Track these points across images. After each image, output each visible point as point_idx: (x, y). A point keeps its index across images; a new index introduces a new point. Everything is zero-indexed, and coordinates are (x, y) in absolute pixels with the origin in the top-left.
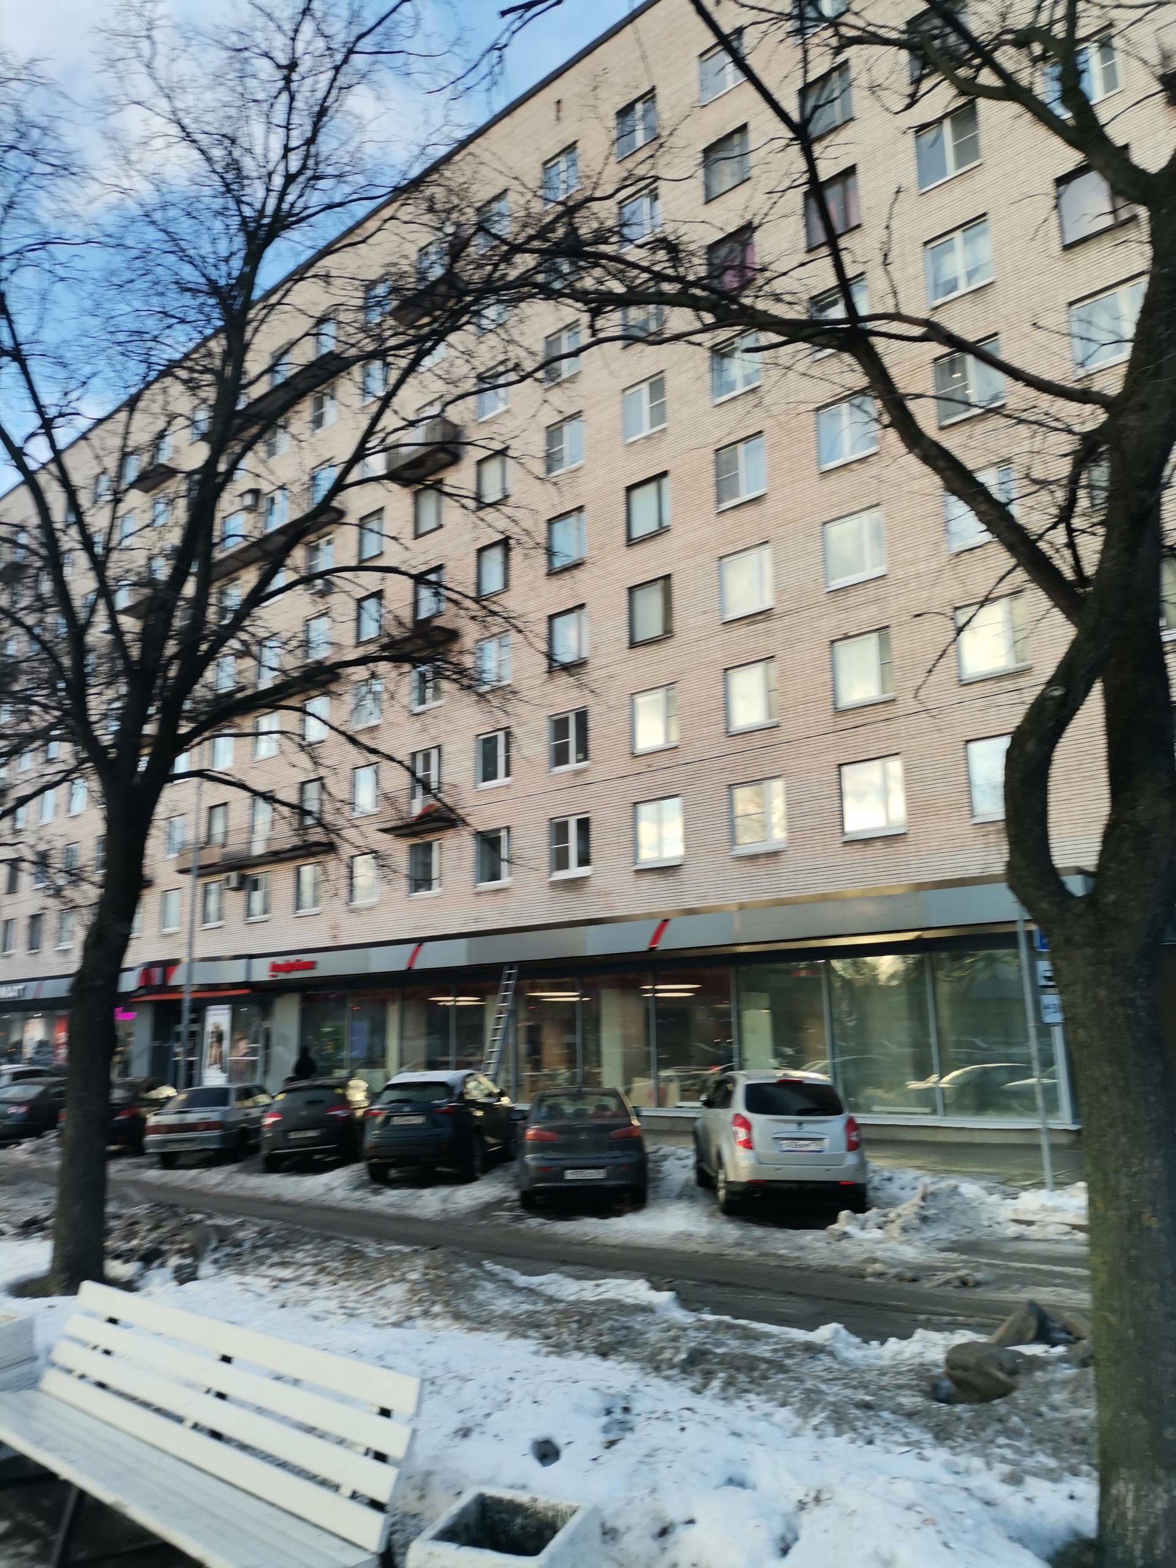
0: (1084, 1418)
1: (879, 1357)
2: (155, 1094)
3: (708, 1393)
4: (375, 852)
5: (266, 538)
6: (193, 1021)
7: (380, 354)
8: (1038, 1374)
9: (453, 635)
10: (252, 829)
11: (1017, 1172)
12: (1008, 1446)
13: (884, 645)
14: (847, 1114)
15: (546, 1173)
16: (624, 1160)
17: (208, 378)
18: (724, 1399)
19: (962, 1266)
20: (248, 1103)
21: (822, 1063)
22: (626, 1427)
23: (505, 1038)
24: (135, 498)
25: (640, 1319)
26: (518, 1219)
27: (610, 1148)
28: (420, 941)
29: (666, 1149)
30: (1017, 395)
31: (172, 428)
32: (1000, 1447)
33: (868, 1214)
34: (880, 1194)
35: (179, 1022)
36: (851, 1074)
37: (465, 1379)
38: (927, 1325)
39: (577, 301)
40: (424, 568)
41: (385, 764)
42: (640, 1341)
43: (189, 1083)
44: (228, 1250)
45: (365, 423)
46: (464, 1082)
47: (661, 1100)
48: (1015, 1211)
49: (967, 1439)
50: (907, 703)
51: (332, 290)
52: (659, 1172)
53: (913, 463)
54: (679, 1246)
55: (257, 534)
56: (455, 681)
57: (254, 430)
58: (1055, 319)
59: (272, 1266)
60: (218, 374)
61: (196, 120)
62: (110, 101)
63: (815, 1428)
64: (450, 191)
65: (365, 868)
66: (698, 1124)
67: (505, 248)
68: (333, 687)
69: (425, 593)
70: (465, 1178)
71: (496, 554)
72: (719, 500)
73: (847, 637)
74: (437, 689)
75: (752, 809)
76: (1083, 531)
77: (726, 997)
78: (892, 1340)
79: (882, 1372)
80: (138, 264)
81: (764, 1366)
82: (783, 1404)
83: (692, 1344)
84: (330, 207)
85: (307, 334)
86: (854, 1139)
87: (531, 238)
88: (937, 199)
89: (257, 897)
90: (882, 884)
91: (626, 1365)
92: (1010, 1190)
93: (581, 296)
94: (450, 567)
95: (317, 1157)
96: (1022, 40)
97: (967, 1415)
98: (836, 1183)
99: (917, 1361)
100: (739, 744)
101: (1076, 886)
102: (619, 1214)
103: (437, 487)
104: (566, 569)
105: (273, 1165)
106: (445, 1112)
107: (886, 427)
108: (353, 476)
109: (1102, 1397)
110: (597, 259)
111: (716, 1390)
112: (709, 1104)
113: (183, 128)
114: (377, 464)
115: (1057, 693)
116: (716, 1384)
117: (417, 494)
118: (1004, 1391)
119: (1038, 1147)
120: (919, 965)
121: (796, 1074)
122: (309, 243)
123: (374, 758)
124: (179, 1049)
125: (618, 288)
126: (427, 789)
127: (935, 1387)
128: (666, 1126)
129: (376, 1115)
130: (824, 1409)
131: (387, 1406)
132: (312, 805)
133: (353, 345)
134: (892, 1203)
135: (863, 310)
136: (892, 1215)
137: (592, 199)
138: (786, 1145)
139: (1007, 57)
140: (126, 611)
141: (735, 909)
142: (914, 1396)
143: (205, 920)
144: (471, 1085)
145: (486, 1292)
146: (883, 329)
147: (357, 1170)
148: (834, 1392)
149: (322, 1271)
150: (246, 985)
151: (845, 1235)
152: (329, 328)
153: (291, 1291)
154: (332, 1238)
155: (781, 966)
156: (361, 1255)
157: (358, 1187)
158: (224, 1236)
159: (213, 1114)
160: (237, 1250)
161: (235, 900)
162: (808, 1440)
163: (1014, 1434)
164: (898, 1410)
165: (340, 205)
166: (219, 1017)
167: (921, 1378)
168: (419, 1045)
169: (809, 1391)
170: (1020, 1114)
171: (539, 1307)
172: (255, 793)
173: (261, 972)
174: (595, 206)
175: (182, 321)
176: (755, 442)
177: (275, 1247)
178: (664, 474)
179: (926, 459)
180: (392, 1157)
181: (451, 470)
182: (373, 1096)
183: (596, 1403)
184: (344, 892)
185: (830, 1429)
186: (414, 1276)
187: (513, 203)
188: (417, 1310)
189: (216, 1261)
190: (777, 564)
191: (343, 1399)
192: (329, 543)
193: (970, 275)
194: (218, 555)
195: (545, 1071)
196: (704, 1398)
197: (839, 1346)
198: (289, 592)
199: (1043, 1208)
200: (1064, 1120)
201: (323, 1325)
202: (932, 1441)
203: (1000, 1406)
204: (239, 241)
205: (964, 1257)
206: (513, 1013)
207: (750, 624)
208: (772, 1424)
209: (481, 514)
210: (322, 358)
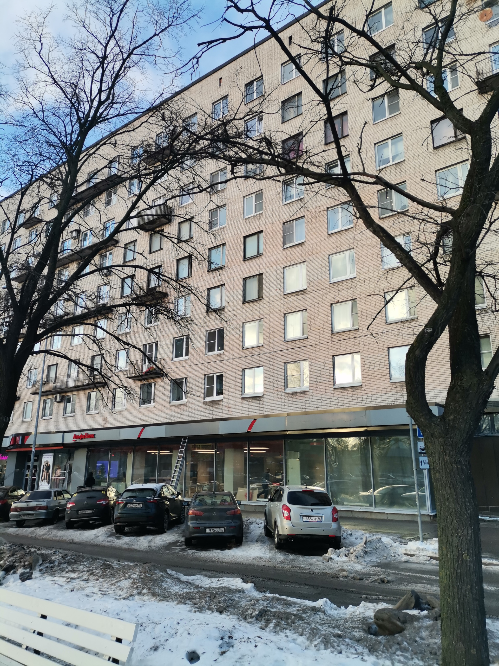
0: (436, 643)
1: (345, 614)
2: (15, 493)
3: (268, 629)
4: (125, 387)
5: (82, 251)
6: (35, 460)
7: (139, 177)
8: (415, 623)
9: (165, 295)
10: (69, 375)
11: (407, 533)
12: (402, 655)
13: (354, 306)
14: (333, 506)
15: (197, 529)
16: (233, 524)
17: (60, 182)
18: (275, 632)
19: (382, 574)
20: (60, 498)
21: (322, 483)
22: (230, 645)
23: (181, 470)
24: (22, 231)
25: (238, 596)
26: (184, 550)
27: (227, 518)
28: (144, 426)
29: (252, 519)
30: (413, 207)
31: (42, 203)
32: (398, 656)
33: (341, 550)
34: (347, 541)
35: (29, 460)
36: (335, 488)
37: (156, 624)
38: (366, 600)
39: (226, 160)
40: (153, 266)
41: (132, 349)
42: (237, 606)
43: (32, 488)
44: (47, 565)
45: (130, 205)
46: (162, 488)
47: (250, 499)
48: (406, 550)
49: (383, 652)
50: (363, 330)
51: (117, 149)
52: (248, 529)
53: (369, 233)
54: (256, 563)
55: (78, 249)
56: (166, 315)
57: (79, 205)
58: (430, 177)
59: (67, 572)
60: (64, 182)
61: (60, 76)
62: (20, 65)
63: (315, 646)
64: (172, 112)
65: (120, 394)
66: (267, 508)
67: (195, 137)
68: (110, 316)
69: (153, 277)
70: (160, 531)
71: (186, 262)
72: (284, 243)
73: (338, 302)
74: (157, 318)
75: (294, 373)
76: (441, 264)
77: (281, 453)
78: (351, 606)
79: (346, 621)
80: (30, 133)
81: (293, 617)
82: (301, 635)
83: (261, 607)
84: (118, 115)
85: (106, 167)
86: (336, 517)
87: (207, 134)
88: (380, 126)
89: (69, 405)
90: (350, 407)
91: (231, 616)
92: (404, 541)
93: (228, 159)
94: (165, 266)
95: (91, 522)
96: (418, 66)
97: (383, 641)
98: (327, 536)
99: (361, 616)
100: (290, 345)
101: (435, 411)
102: (230, 548)
103: (161, 233)
104: (216, 269)
105: (70, 526)
106: (153, 502)
107: (357, 218)
108: (123, 227)
109: (444, 634)
110: (235, 144)
111: (271, 628)
112: (271, 500)
113: (54, 79)
114: (134, 222)
115: (429, 331)
116: (271, 625)
117: (151, 236)
118: (400, 631)
119: (417, 522)
120: (366, 442)
121: (311, 488)
122: (108, 130)
123: (126, 347)
124: (28, 473)
125: (244, 156)
126: (150, 360)
127: (369, 628)
128: (253, 509)
129: (119, 503)
130: (319, 638)
131: (120, 637)
132: (97, 365)
133: (127, 173)
134: (352, 545)
135: (349, 170)
136: (352, 551)
137: (234, 119)
138: (305, 519)
139: (412, 73)
140: (15, 279)
141: (286, 415)
142: (359, 632)
143: (44, 415)
144: (165, 490)
145: (168, 584)
146: (357, 179)
147: (110, 528)
148: (324, 630)
149: (92, 573)
150: (62, 444)
151: (331, 559)
152: (115, 165)
153: (76, 583)
154: (96, 559)
155: (305, 440)
156: (111, 567)
157: (109, 536)
158: (45, 558)
159: (43, 503)
160: (52, 565)
161: (59, 407)
162: (312, 652)
163: (405, 650)
164: (353, 638)
165: (123, 115)
166: (48, 459)
167: (363, 623)
168: (141, 472)
169: (314, 629)
170: (409, 507)
171: (192, 590)
172: (70, 360)
173: (69, 439)
174: (236, 122)
175: (49, 158)
176: (300, 221)
177: (69, 563)
178: (262, 231)
179: (374, 232)
180: (126, 522)
181: (167, 226)
182: (119, 495)
183: (217, 634)
184: (110, 404)
185: (322, 646)
186: (135, 576)
187: (199, 118)
188: (135, 592)
189: (41, 570)
190: (308, 271)
191: (98, 634)
192: (111, 254)
193: (394, 158)
194: (60, 257)
195: (199, 484)
196: (266, 631)
197: (327, 608)
198: (92, 275)
199: (418, 549)
200: (428, 510)
201: (91, 599)
202: (368, 652)
203: (398, 637)
204: (77, 127)
205: (383, 570)
206: (185, 459)
207: (296, 295)
208: (296, 644)
209: (180, 245)
210: (111, 177)
